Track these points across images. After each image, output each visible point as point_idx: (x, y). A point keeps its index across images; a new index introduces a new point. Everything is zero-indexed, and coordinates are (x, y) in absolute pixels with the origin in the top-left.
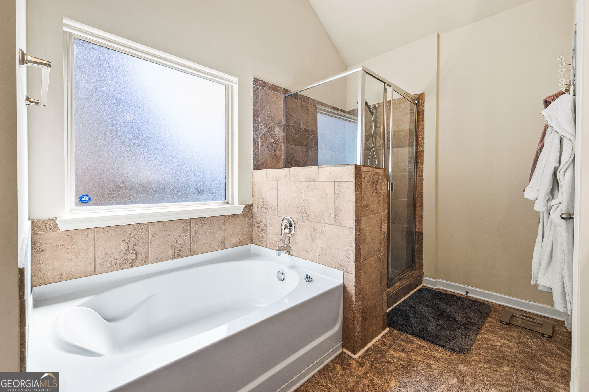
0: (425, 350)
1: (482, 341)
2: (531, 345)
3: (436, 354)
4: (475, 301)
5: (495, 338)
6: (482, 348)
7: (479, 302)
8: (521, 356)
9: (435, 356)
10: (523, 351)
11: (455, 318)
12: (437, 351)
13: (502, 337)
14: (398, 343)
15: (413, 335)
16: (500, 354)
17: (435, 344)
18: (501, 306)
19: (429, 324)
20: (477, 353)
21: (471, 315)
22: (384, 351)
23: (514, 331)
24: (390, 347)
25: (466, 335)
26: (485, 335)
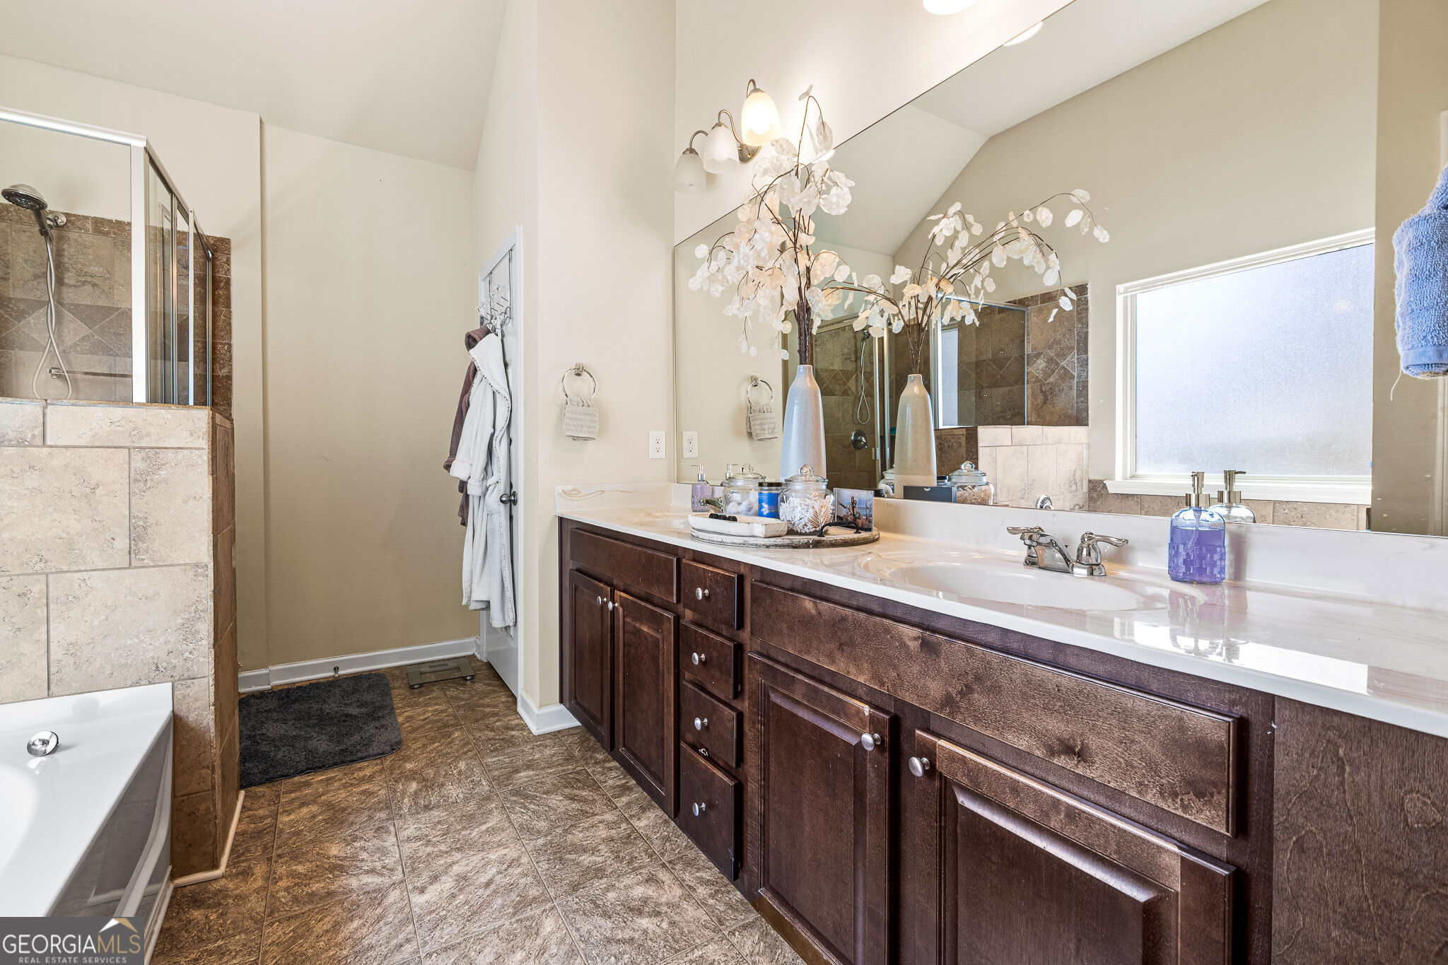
0: (340, 780)
1: (407, 722)
2: (462, 696)
3: (361, 774)
4: (357, 678)
5: (419, 710)
6: (414, 730)
7: (366, 676)
8: (461, 712)
9: (364, 777)
10: (459, 707)
11: (348, 714)
12: (360, 769)
13: (427, 705)
14: (283, 800)
15: (301, 772)
16: (440, 724)
17: (350, 762)
18: (395, 668)
19: (313, 744)
20: (414, 739)
21: (368, 697)
22: (269, 827)
23: (433, 691)
24: (275, 816)
25: (383, 726)
26: (406, 714)
